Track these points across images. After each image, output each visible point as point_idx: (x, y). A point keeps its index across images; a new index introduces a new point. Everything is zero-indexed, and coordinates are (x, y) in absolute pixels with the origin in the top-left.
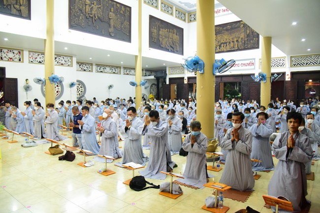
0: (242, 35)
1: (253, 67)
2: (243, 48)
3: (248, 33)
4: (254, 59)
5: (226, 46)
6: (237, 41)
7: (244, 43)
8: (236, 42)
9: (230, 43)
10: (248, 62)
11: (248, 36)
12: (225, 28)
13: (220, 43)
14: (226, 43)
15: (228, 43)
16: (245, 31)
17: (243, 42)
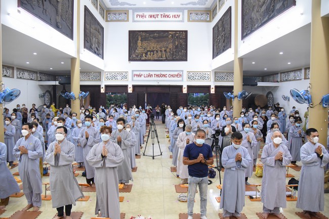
0: (171, 46)
1: (180, 79)
2: (171, 59)
3: (176, 44)
4: (182, 71)
5: (154, 54)
6: (165, 51)
7: (173, 54)
8: (163, 52)
9: (157, 51)
10: (176, 73)
11: (177, 47)
12: (152, 35)
13: (146, 51)
14: (153, 51)
15: (155, 52)
16: (174, 42)
17: (172, 52)
